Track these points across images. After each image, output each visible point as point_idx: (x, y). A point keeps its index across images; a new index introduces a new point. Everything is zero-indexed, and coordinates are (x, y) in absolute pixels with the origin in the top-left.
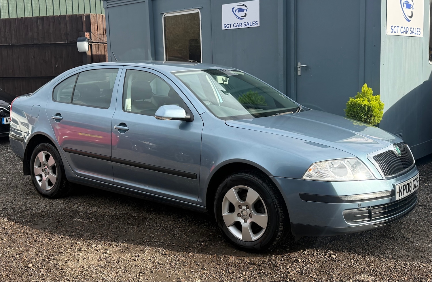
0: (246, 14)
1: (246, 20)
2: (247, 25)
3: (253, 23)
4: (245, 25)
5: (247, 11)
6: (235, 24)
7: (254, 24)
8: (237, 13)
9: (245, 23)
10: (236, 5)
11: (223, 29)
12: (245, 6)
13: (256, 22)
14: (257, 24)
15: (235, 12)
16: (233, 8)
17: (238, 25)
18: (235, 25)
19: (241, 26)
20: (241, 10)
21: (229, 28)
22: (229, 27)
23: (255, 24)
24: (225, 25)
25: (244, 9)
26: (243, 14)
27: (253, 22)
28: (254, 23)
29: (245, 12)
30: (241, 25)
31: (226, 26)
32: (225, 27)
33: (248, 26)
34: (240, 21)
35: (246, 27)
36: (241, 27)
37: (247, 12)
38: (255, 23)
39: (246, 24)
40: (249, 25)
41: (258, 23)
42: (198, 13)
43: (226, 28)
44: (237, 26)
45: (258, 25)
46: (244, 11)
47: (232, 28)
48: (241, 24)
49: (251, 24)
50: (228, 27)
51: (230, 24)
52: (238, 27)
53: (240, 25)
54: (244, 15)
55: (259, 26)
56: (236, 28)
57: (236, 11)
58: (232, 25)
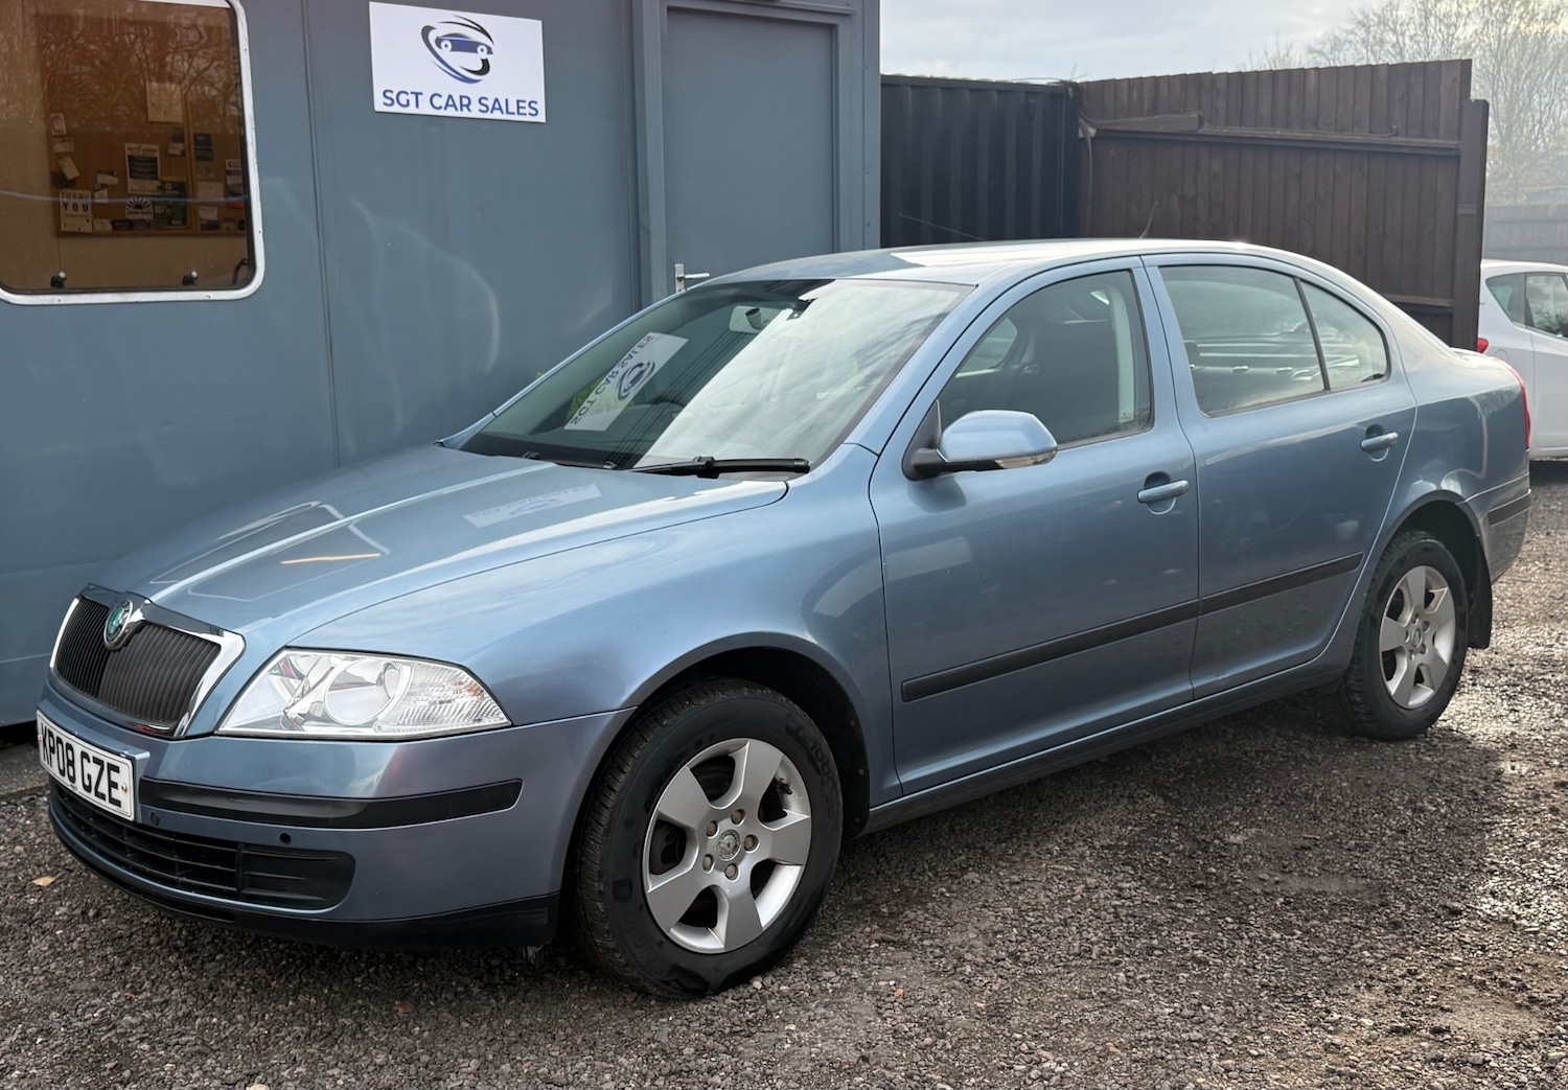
0: (485, 63)
1: (487, 87)
2: (494, 108)
3: (521, 104)
4: (484, 108)
5: (490, 51)
6: (436, 98)
7: (521, 111)
8: (445, 52)
9: (483, 101)
10: (443, 21)
11: (379, 105)
12: (483, 31)
13: (533, 105)
14: (533, 112)
15: (440, 47)
16: (426, 30)
17: (451, 103)
18: (437, 101)
19: (465, 108)
20: (462, 45)
21: (412, 109)
22: (408, 105)
23: (528, 110)
24: (388, 94)
25: (478, 44)
26: (473, 61)
27: (518, 101)
28: (524, 108)
29: (484, 55)
30: (467, 106)
31: (394, 96)
32: (389, 102)
33: (497, 115)
34: (458, 89)
35: (488, 115)
36: (465, 113)
37: (490, 58)
38: (526, 105)
39: (490, 103)
40: (500, 109)
41: (541, 106)
42: (232, 12)
43: (396, 108)
44: (447, 105)
45: (541, 118)
46: (479, 49)
47: (425, 109)
48: (465, 101)
49: (513, 107)
50: (404, 102)
51: (417, 94)
52: (451, 112)
53: (462, 105)
54: (479, 66)
55: (544, 120)
56: (441, 113)
57: (443, 44)
58: (424, 100)
